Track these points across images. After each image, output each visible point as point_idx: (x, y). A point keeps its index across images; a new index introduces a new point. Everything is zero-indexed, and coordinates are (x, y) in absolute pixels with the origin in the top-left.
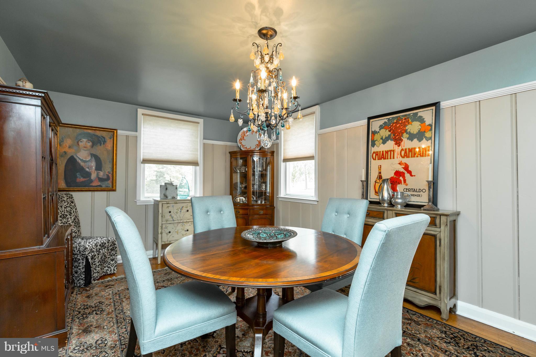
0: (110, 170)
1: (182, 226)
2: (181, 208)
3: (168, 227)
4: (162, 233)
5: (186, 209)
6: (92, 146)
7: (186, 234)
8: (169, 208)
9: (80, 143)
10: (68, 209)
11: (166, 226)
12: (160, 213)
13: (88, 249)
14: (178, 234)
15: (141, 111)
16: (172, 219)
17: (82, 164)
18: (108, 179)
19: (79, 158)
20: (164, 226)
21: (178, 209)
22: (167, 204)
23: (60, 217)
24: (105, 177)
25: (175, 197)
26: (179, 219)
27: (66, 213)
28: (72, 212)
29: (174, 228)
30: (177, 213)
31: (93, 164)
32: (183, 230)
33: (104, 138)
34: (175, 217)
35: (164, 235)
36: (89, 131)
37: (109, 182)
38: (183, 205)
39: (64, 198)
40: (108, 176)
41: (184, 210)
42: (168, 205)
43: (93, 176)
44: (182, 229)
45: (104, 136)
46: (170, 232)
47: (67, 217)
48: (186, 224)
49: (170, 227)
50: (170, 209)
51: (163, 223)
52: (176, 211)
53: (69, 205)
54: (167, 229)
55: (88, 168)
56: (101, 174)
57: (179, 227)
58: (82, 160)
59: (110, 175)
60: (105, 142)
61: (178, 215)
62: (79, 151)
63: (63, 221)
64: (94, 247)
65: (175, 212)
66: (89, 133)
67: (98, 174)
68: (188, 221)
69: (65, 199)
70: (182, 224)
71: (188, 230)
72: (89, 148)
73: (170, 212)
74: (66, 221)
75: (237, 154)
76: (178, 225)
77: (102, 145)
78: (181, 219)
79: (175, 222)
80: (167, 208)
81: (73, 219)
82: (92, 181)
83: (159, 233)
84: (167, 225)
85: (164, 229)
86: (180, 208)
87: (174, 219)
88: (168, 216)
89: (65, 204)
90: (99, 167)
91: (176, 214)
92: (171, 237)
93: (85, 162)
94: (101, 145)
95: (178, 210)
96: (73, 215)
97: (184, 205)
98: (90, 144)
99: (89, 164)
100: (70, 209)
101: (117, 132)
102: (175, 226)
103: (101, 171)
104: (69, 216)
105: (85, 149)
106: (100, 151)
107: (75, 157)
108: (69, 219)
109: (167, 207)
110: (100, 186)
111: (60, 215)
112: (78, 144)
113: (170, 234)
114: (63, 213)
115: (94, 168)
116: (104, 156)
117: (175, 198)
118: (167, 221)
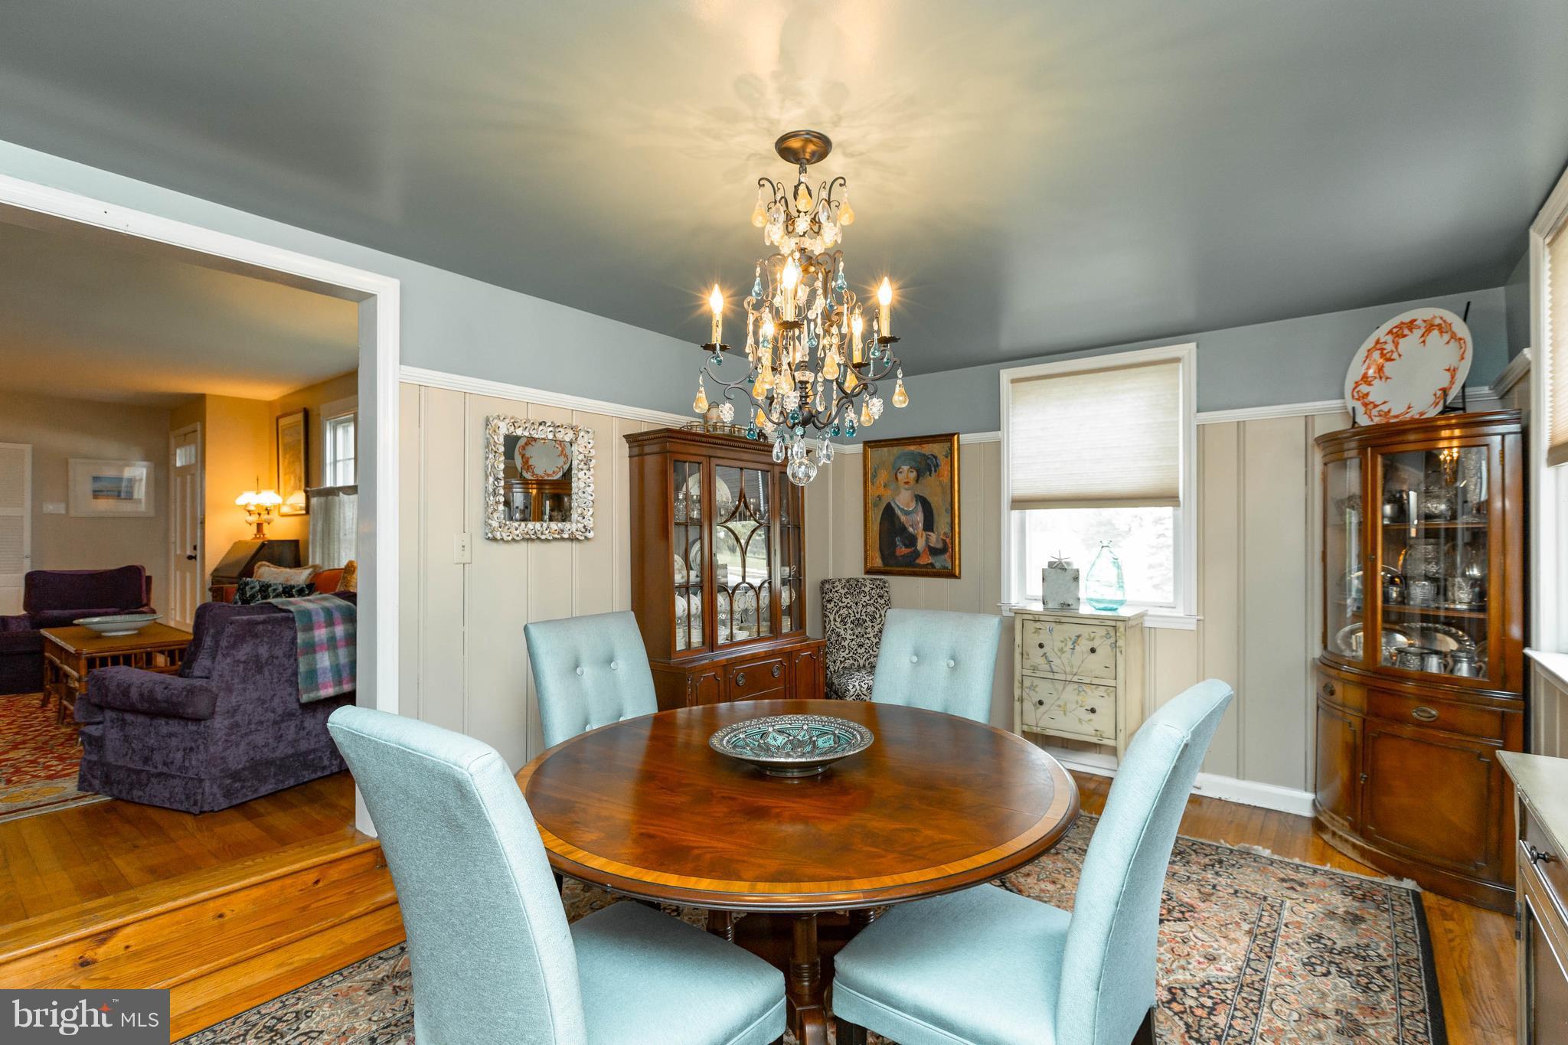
0: (947, 530)
1: (1078, 694)
2: (1074, 638)
3: (1036, 686)
4: (1021, 700)
5: (1091, 645)
6: (917, 480)
7: (1090, 720)
8: (1039, 633)
9: (900, 476)
10: (870, 609)
11: (1032, 682)
12: (1016, 646)
13: (851, 694)
14: (1065, 714)
15: (1006, 375)
16: (1047, 667)
17: (903, 518)
18: (943, 551)
19: (898, 506)
20: (1027, 683)
21: (1066, 640)
22: (1036, 621)
23: (852, 622)
24: (940, 546)
25: (1069, 605)
26: (1068, 669)
27: (864, 617)
28: (877, 616)
29: (1055, 693)
30: (1061, 650)
31: (919, 517)
32: (1081, 706)
33: (936, 458)
34: (1056, 662)
35: (1028, 706)
36: (912, 448)
37: (947, 556)
38: (1078, 629)
39: (866, 586)
40: (944, 542)
41: (1084, 645)
42: (1038, 625)
43: (921, 544)
44: (1077, 702)
45: (936, 453)
46: (1041, 703)
47: (866, 624)
48: (1089, 691)
49: (1043, 690)
50: (1043, 638)
51: (1026, 672)
52: (1058, 645)
53: (872, 601)
54: (1037, 692)
55: (912, 526)
56: (933, 537)
57: (1070, 694)
58: (902, 510)
59: (948, 540)
60: (938, 465)
61: (1066, 657)
62: (897, 491)
63: (857, 632)
64: (865, 693)
65: (1056, 649)
66: (912, 453)
67: (927, 540)
68: (1096, 681)
69: (867, 589)
70: (1076, 686)
71: (1093, 711)
72: (912, 482)
73: (1041, 646)
74: (862, 631)
75: (1346, 446)
76: (1064, 689)
77: (933, 474)
78: (1075, 671)
79: (1057, 676)
80: (1035, 633)
81: (876, 629)
82: (917, 555)
83: (1016, 698)
84: (1036, 682)
85: (1027, 690)
86: (1070, 639)
87: (1055, 669)
88: (1036, 657)
89: (864, 599)
90: (929, 525)
91: (1059, 654)
92: (1046, 716)
93: (907, 513)
94: (930, 475)
95: (1066, 645)
96: (878, 622)
97: (1085, 631)
98: (914, 474)
99: (914, 516)
100: (873, 609)
101: (958, 438)
102: (1056, 690)
103: (932, 531)
104: (869, 623)
105: (907, 486)
106: (931, 488)
107: (893, 505)
108: (869, 630)
109: (1033, 630)
110: (932, 565)
111: (852, 619)
112: (897, 478)
113: (1042, 709)
114: (858, 616)
115: (921, 525)
116: (937, 501)
117: (1072, 607)
118: (1035, 668)
